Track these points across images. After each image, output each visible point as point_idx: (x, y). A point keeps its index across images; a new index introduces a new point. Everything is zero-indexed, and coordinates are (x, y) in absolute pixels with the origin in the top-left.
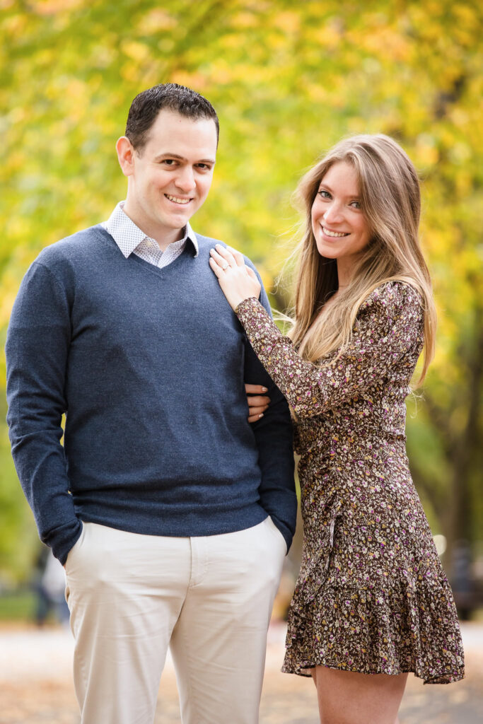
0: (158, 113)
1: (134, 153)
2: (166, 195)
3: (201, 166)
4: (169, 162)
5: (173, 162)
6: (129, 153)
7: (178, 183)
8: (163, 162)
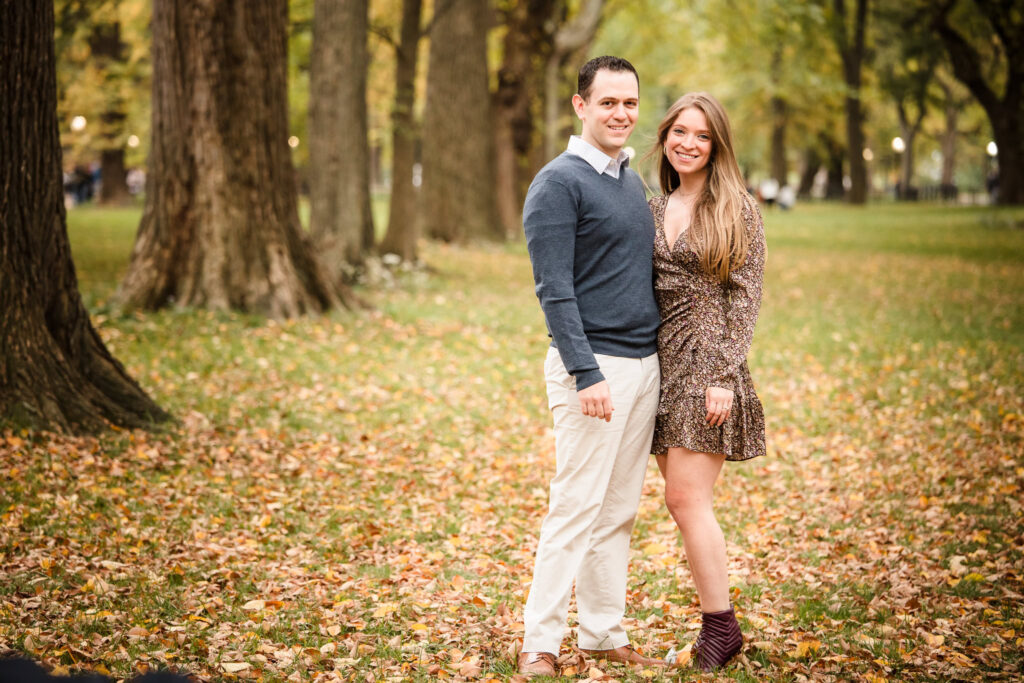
0: (595, 74)
1: (584, 104)
2: (609, 127)
3: (629, 103)
4: (607, 103)
5: (610, 102)
6: (581, 105)
7: (616, 116)
8: (603, 104)
